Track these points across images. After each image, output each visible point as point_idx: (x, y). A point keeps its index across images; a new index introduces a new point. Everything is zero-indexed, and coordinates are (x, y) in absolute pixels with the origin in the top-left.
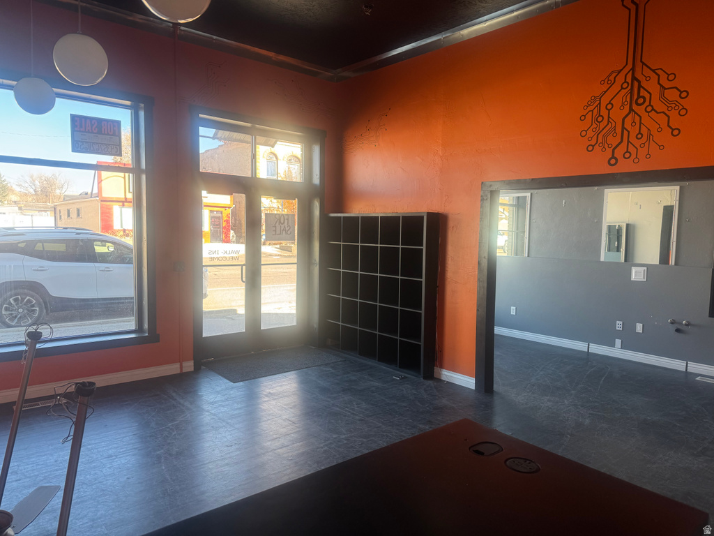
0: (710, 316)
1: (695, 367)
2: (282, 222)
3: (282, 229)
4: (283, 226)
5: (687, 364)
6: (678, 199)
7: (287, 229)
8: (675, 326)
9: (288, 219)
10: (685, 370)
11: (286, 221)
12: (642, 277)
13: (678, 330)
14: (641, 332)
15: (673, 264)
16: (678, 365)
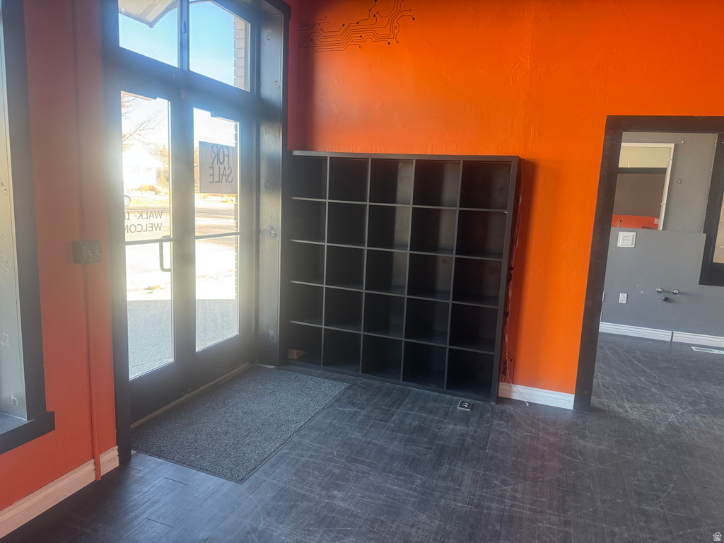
0: (700, 284)
1: (682, 337)
2: (222, 161)
3: (221, 173)
4: (222, 167)
5: (673, 333)
6: (671, 158)
7: (228, 173)
8: (663, 296)
9: (228, 156)
10: (670, 340)
11: (226, 158)
12: (630, 243)
13: (666, 299)
14: (625, 302)
15: (661, 228)
16: (663, 335)
